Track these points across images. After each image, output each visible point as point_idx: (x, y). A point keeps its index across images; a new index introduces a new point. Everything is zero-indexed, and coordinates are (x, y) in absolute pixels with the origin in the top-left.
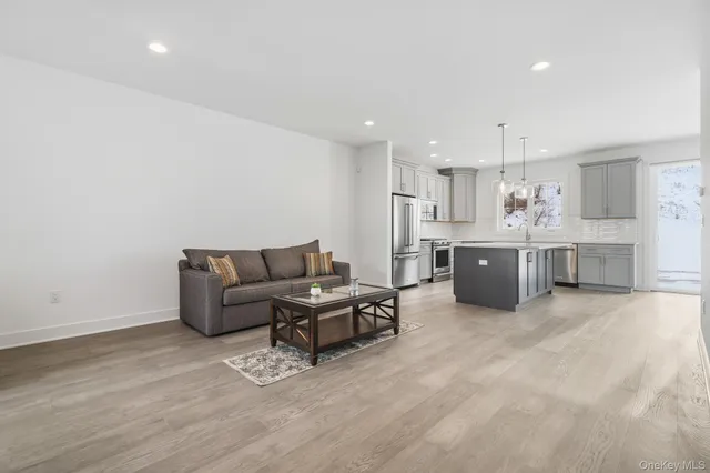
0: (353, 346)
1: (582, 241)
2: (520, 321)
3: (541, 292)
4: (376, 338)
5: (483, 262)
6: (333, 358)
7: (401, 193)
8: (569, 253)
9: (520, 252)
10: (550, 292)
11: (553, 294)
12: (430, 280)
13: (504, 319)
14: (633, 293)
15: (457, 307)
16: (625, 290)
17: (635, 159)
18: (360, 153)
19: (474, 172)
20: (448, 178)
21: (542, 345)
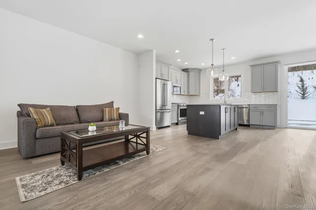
0: (117, 163)
1: (252, 103)
2: (222, 145)
3: (232, 129)
4: (134, 157)
5: (202, 113)
6: (98, 173)
7: (161, 78)
8: (244, 109)
9: (221, 106)
10: (236, 129)
11: (238, 130)
12: (177, 124)
13: (213, 143)
14: (276, 129)
15: (188, 137)
16: (273, 127)
17: (277, 62)
18: (139, 56)
19: (200, 70)
20: (187, 73)
21: (234, 160)
